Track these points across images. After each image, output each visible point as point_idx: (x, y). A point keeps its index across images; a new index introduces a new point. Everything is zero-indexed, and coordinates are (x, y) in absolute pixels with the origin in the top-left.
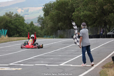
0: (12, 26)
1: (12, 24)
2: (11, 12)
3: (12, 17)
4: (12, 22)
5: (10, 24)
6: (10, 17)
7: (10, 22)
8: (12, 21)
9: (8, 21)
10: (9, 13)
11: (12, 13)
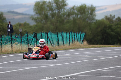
0: (112, 33)
1: (112, 30)
2: (112, 15)
3: (112, 21)
4: (113, 28)
5: (110, 30)
6: (110, 21)
7: (110, 27)
8: (112, 26)
9: (107, 26)
10: (109, 17)
11: (113, 17)
